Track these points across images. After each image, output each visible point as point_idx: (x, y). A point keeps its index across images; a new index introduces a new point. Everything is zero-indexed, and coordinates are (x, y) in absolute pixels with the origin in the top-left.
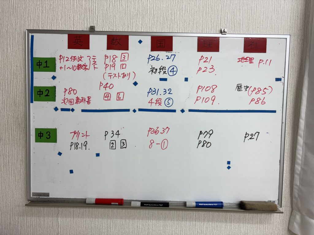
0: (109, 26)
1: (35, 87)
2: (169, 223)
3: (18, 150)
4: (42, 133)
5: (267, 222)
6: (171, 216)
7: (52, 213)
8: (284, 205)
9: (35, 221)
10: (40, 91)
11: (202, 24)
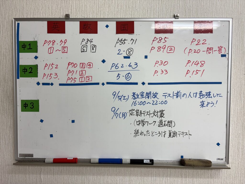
0: (81, 14)
1: (20, 65)
2: (134, 178)
3: (8, 118)
4: (26, 103)
5: (216, 177)
6: (135, 173)
7: (36, 171)
8: (230, 162)
9: (22, 178)
10: (25, 69)
11: (159, 11)
